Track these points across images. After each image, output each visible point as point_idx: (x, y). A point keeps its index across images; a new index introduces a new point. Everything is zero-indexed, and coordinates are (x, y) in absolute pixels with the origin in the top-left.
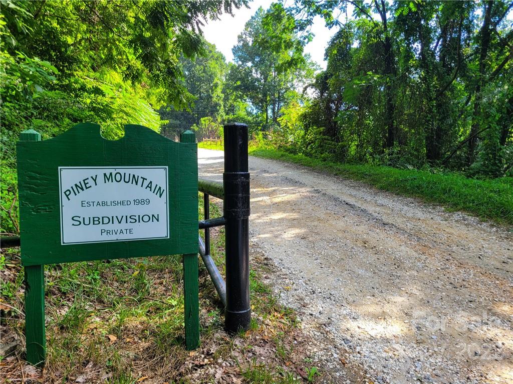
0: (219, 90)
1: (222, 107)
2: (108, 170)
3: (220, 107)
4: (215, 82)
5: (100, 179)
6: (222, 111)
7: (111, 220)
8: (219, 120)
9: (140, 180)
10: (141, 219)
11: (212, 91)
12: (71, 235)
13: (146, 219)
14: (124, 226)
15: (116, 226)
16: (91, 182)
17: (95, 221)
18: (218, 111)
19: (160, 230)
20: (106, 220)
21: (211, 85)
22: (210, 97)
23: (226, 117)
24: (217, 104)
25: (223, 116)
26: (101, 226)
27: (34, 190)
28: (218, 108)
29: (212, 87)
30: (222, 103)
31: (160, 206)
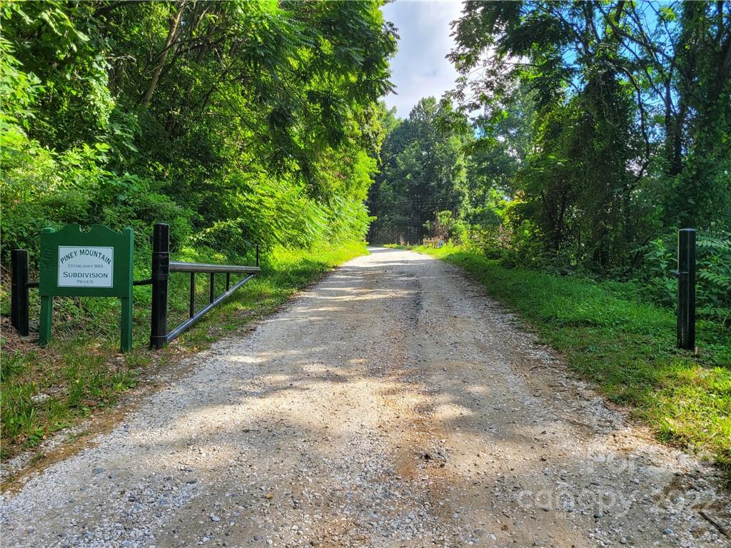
0: (463, 174)
1: (467, 198)
2: (83, 248)
3: (463, 197)
4: (457, 163)
5: (78, 253)
6: (466, 202)
7: (82, 275)
8: (462, 215)
9: (98, 255)
10: (98, 275)
11: (453, 176)
12: (63, 281)
13: (100, 276)
14: (89, 279)
15: (84, 279)
16: (73, 254)
17: (75, 275)
18: (460, 202)
19: (107, 282)
20: (80, 275)
21: (452, 168)
22: (450, 184)
23: (471, 210)
24: (460, 194)
25: (467, 209)
26: (77, 278)
27: (46, 257)
28: (461, 198)
29: (454, 170)
30: (466, 191)
31: (109, 269)
